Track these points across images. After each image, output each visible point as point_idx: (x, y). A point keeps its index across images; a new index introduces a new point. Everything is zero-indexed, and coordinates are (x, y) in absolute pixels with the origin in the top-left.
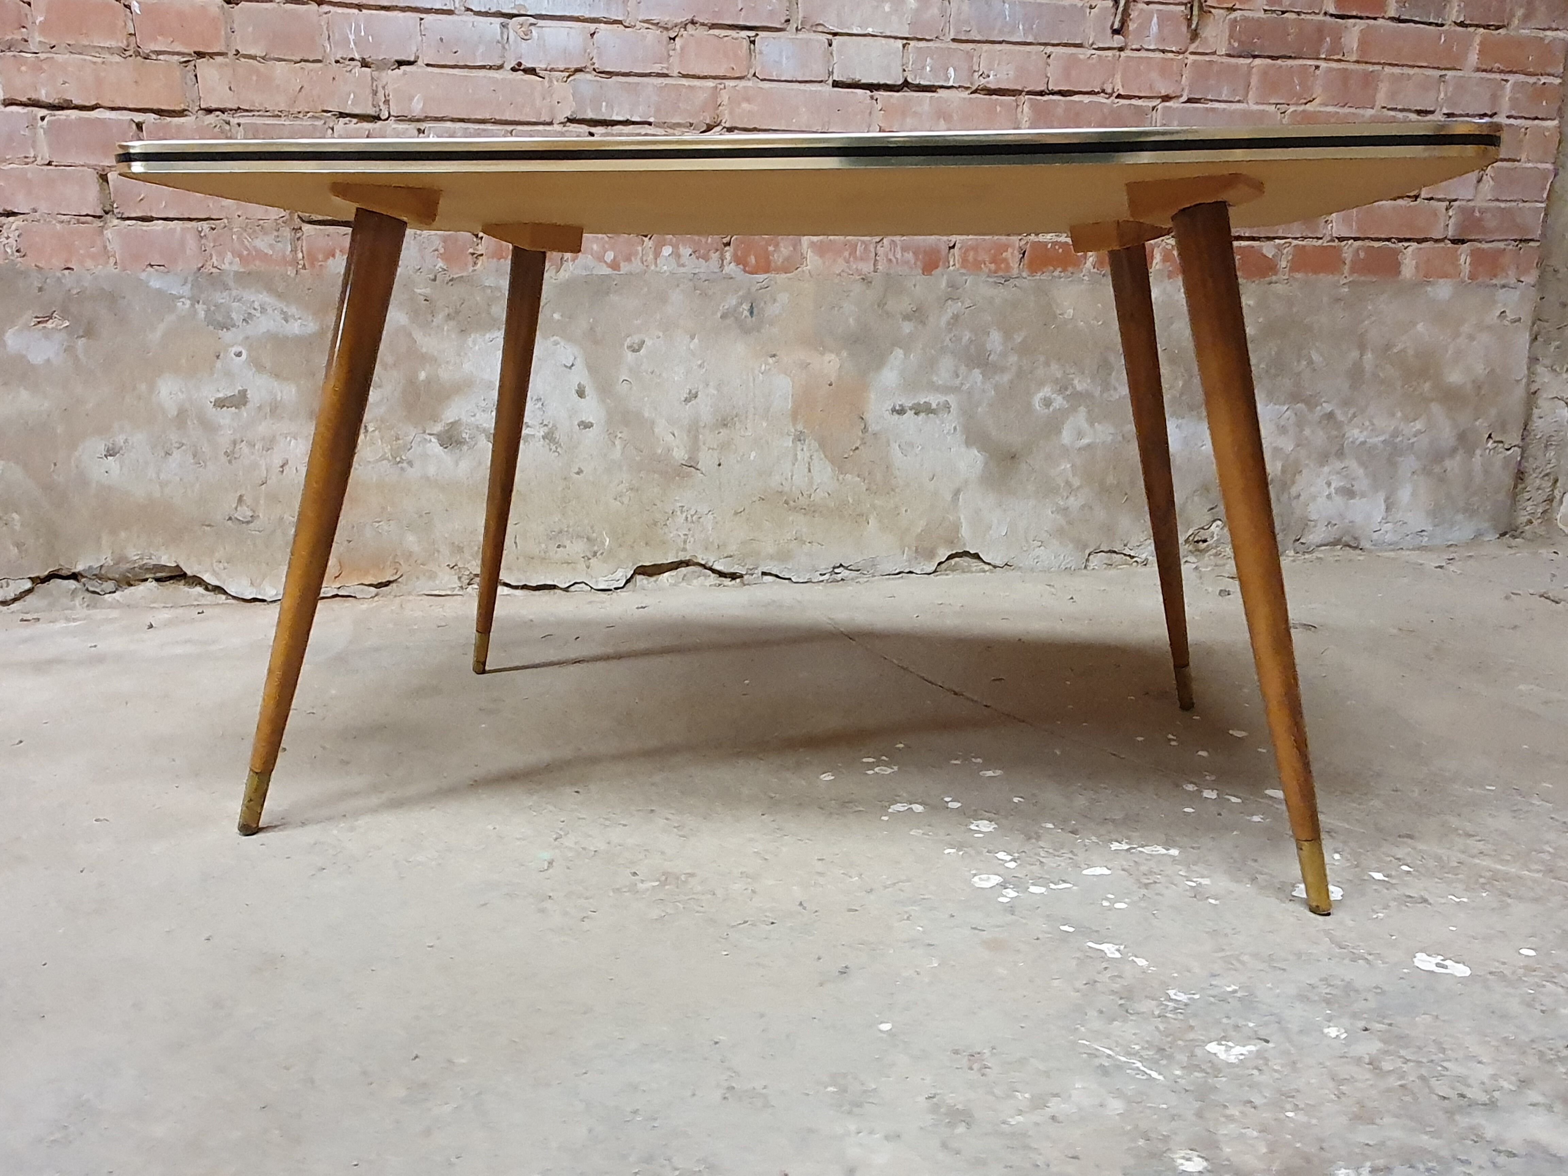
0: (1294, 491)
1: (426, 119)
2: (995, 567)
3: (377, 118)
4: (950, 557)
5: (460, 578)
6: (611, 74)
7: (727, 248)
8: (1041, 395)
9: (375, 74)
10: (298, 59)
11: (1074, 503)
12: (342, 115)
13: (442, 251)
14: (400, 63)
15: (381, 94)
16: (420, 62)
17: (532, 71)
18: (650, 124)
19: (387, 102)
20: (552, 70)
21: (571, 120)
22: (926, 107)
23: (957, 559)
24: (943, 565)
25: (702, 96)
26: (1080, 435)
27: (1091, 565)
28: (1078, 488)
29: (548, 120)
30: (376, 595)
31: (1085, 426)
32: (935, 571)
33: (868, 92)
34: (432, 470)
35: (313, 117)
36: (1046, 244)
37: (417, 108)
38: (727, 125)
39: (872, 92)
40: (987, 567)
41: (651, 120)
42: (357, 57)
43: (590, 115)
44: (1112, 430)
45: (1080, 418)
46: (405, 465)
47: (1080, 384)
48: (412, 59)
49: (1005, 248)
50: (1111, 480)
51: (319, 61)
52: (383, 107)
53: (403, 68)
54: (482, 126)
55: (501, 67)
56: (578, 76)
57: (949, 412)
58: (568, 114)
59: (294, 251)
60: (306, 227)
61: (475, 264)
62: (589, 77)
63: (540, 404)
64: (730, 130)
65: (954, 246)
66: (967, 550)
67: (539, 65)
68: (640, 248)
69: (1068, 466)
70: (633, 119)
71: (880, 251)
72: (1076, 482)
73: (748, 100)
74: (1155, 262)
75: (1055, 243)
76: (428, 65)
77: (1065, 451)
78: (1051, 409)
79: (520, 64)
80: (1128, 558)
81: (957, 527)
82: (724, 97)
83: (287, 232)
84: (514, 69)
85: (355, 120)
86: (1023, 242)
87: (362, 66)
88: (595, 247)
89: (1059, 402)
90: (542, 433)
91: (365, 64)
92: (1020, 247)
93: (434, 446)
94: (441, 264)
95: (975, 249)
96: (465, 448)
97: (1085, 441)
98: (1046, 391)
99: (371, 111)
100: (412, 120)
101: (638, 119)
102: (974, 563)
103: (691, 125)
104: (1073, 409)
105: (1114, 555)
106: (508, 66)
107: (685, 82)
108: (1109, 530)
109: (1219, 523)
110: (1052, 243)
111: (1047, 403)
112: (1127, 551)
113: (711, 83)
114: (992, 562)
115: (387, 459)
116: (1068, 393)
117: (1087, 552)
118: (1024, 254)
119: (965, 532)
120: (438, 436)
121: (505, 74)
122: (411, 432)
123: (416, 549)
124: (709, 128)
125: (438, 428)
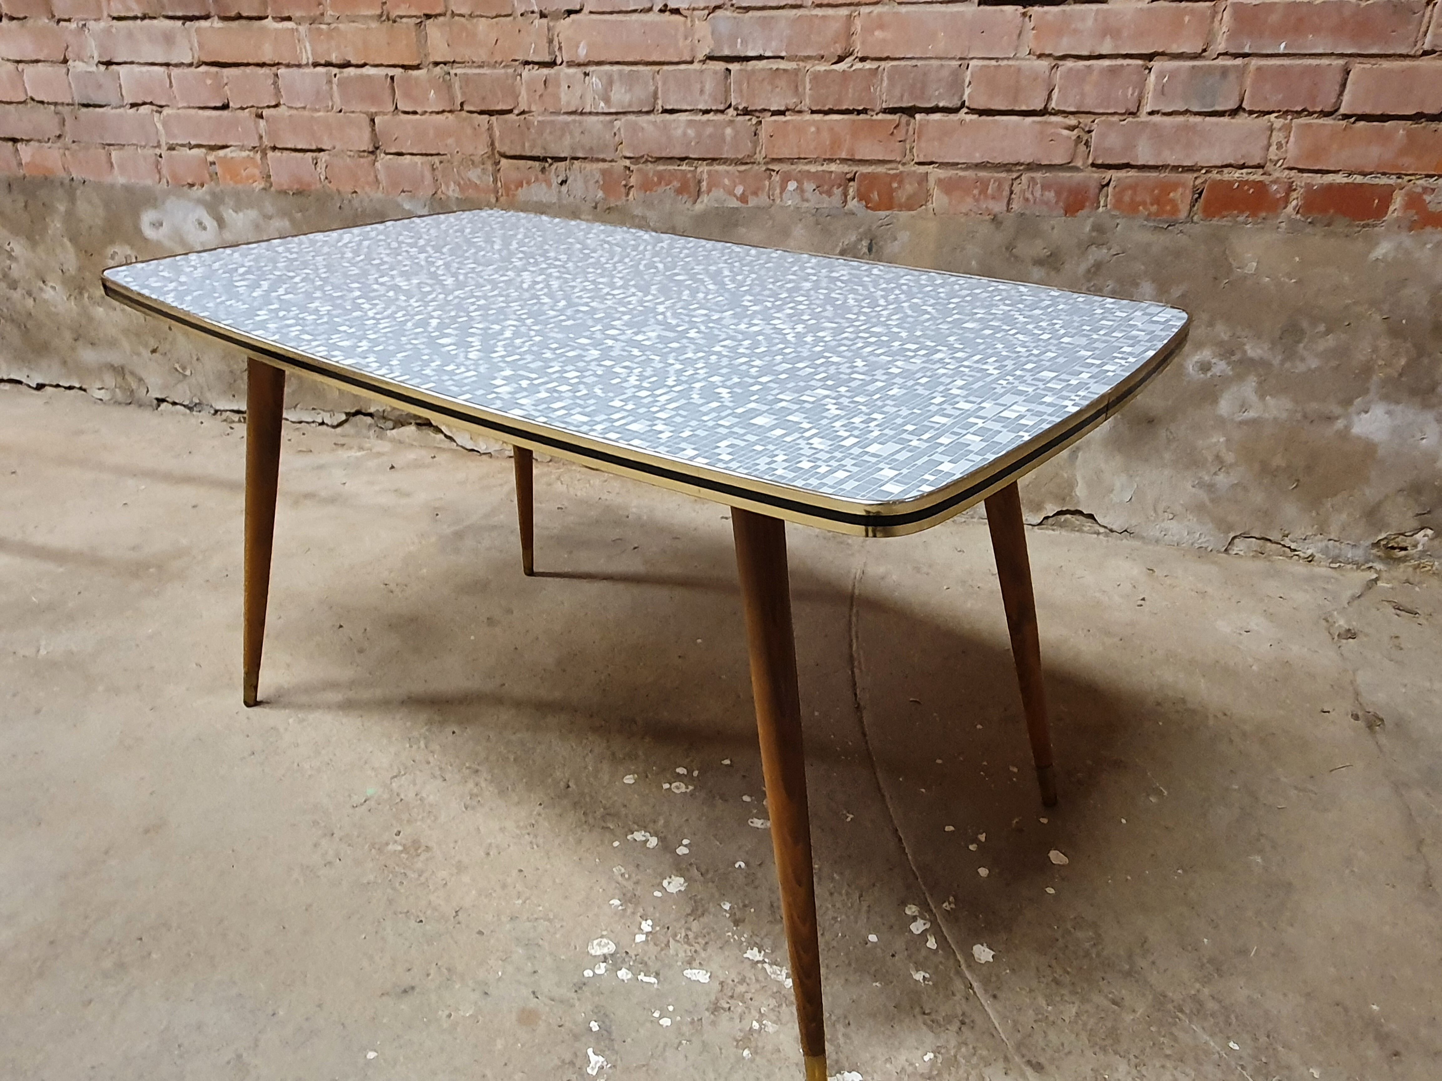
1: (588, 64)
2: (1112, 531)
3: (552, 64)
4: (1060, 513)
6: (747, 9)
7: (851, 183)
8: (1197, 358)
9: (551, 24)
10: (494, 14)
11: (1222, 480)
12: (527, 63)
13: (601, 182)
14: (570, 12)
15: (556, 43)
16: (586, 11)
17: (676, 11)
18: (782, 58)
19: (560, 48)
20: (694, 9)
21: (711, 58)
22: (1090, 23)
23: (1068, 516)
24: (1050, 520)
25: (836, 26)
26: (1244, 407)
27: (1235, 550)
28: (1231, 465)
29: (689, 59)
31: (1253, 397)
32: (1040, 524)
33: (1020, 8)
35: (504, 67)
36: (1230, 183)
37: (582, 53)
38: (859, 55)
39: (1025, 7)
40: (1102, 530)
41: (783, 54)
42: (536, 9)
43: (726, 52)
44: (1289, 405)
45: (1249, 388)
47: (1253, 350)
48: (578, 8)
49: (1174, 186)
50: (1278, 461)
51: (510, 15)
52: (557, 53)
53: (572, 16)
54: (634, 68)
55: (650, 9)
56: (719, 13)
58: (707, 51)
59: (495, 181)
60: (504, 161)
61: (628, 194)
62: (728, 13)
64: (863, 59)
65: (1108, 184)
66: (1080, 509)
67: (682, 6)
68: (767, 183)
69: (1222, 439)
70: (767, 54)
71: (1016, 188)
72: (1230, 457)
73: (881, 27)
74: (1392, 208)
75: (1243, 183)
76: (591, 12)
77: (1221, 423)
78: (1209, 374)
79: (666, 6)
80: (1288, 550)
81: (1071, 485)
82: (858, 25)
83: (489, 166)
84: (661, 11)
85: (536, 67)
86: (1199, 181)
87: (541, 17)
88: (726, 181)
89: (1221, 367)
91: (543, 15)
92: (1194, 186)
94: (600, 194)
95: (1134, 187)
97: (1251, 414)
98: (1206, 354)
99: (547, 59)
100: (579, 65)
101: (770, 54)
102: (1088, 524)
103: (822, 57)
104: (1240, 377)
105: (1269, 544)
106: (656, 8)
107: (819, 12)
108: (1266, 515)
109: (1429, 532)
110: (1239, 182)
111: (1205, 367)
112: (1287, 542)
113: (844, 11)
114: (1110, 526)
116: (1233, 358)
117: (1232, 535)
118: (1200, 194)
119: (1080, 491)
121: (654, 17)
124: (840, 59)
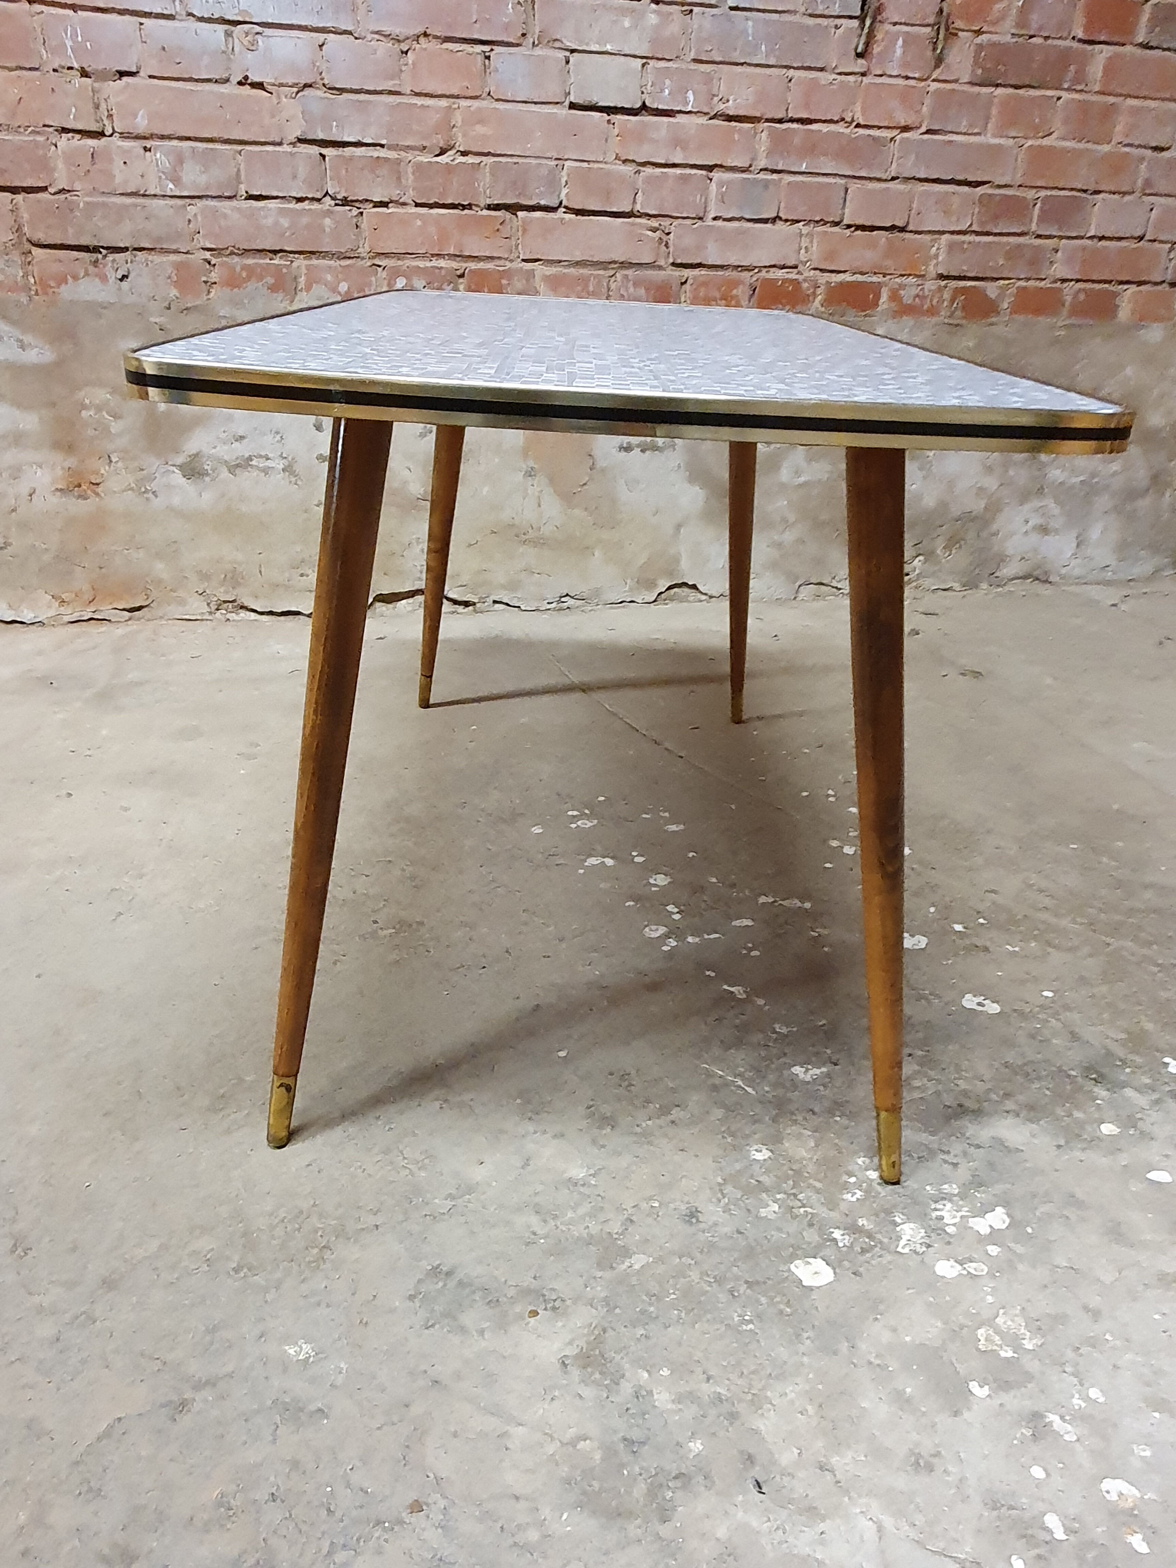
0: (994, 527)
1: (151, 137)
2: (711, 597)
3: (101, 134)
4: (669, 588)
5: (208, 604)
6: (342, 91)
7: (461, 280)
9: (96, 85)
10: (14, 65)
11: (789, 537)
12: (65, 130)
13: (175, 279)
14: (122, 74)
15: (103, 106)
16: (142, 74)
17: (260, 86)
18: (382, 146)
19: (110, 116)
20: (281, 85)
21: (301, 141)
22: (664, 132)
23: (676, 590)
24: (663, 595)
25: (434, 118)
26: (797, 473)
27: (801, 596)
28: (793, 523)
29: (278, 140)
30: (130, 619)
31: (803, 464)
32: (655, 601)
33: (605, 115)
34: (176, 501)
35: (33, 132)
36: (777, 280)
37: (141, 124)
38: (462, 149)
39: (609, 115)
40: (704, 597)
41: (383, 142)
42: (76, 65)
43: (321, 136)
44: (829, 468)
46: (150, 495)
48: (134, 70)
49: (736, 283)
50: (824, 517)
51: (36, 69)
52: (106, 122)
53: (125, 79)
54: (210, 146)
55: (227, 80)
56: (307, 91)
57: (674, 450)
58: (298, 133)
59: (25, 275)
60: (36, 251)
61: (209, 292)
62: (320, 93)
63: (278, 437)
64: (464, 154)
65: (686, 282)
66: (685, 581)
67: (266, 80)
68: (373, 279)
69: (786, 502)
70: (365, 141)
71: (613, 286)
72: (792, 518)
73: (481, 122)
74: (881, 301)
75: (785, 281)
76: (150, 77)
77: (783, 486)
79: (246, 78)
80: (835, 590)
81: (677, 560)
82: (458, 118)
83: (16, 256)
84: (240, 83)
85: (78, 136)
86: (754, 279)
87: (82, 76)
88: (329, 277)
90: (282, 466)
91: (84, 74)
92: (751, 284)
93: (177, 478)
94: (174, 292)
95: (705, 284)
96: (207, 479)
97: (802, 479)
99: (94, 127)
100: (138, 137)
101: (370, 141)
102: (692, 593)
103: (425, 148)
105: (823, 587)
106: (235, 79)
107: (419, 101)
108: (819, 562)
109: (921, 558)
110: (783, 280)
112: (834, 584)
113: (444, 103)
114: (709, 593)
115: (132, 489)
117: (798, 584)
118: (754, 290)
119: (685, 564)
120: (181, 467)
121: (230, 89)
122: (153, 463)
123: (165, 576)
124: (442, 152)
125: (180, 460)
